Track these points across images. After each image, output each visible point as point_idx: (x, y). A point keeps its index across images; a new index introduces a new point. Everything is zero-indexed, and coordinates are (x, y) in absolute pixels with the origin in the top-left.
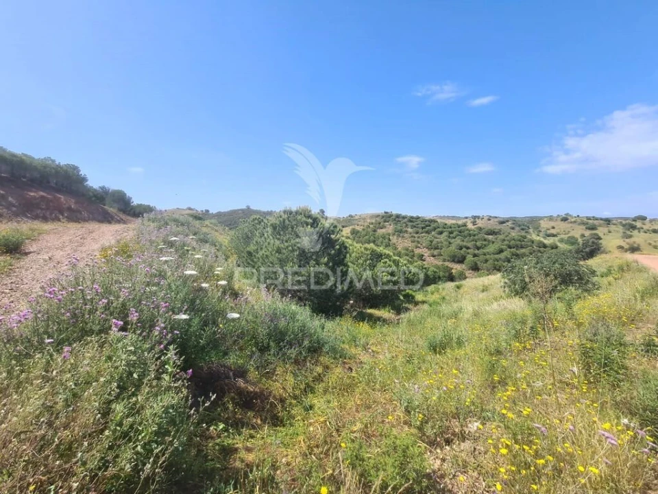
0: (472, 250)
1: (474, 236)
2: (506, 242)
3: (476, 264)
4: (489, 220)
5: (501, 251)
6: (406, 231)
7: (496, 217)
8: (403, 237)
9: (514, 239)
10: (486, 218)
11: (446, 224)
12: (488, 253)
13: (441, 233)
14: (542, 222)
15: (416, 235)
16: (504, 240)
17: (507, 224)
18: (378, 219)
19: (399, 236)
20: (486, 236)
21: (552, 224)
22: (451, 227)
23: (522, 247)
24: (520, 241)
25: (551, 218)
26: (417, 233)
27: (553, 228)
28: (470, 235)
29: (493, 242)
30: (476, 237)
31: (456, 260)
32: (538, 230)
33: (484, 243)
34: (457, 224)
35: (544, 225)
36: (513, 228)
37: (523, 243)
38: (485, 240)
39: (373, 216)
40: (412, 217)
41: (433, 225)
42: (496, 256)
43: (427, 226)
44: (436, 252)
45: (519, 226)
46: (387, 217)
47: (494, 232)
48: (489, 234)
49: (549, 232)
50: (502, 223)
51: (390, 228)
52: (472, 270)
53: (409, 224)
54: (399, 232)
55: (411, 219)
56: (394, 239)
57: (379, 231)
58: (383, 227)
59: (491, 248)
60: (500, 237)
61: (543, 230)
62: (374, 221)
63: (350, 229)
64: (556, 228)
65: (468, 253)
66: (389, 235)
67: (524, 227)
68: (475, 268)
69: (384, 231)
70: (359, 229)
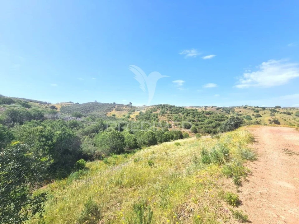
0: (196, 122)
1: (200, 115)
2: (215, 118)
3: (196, 129)
4: (212, 108)
5: (211, 122)
6: (166, 113)
7: (215, 107)
8: (164, 115)
9: (218, 117)
10: (211, 107)
11: (187, 109)
12: (204, 123)
13: (183, 114)
14: (235, 109)
15: (170, 115)
17: (220, 110)
18: (155, 107)
19: (162, 115)
20: (205, 115)
21: (240, 110)
22: (189, 111)
23: (222, 121)
24: (221, 117)
25: (239, 107)
26: (171, 113)
27: (240, 111)
28: (198, 115)
29: (209, 118)
31: (187, 127)
32: (233, 112)
33: (204, 118)
34: (193, 109)
36: (223, 112)
37: (223, 118)
39: (152, 106)
40: (171, 106)
41: (181, 110)
42: (207, 125)
43: (178, 110)
44: (177, 123)
45: (225, 110)
47: (210, 113)
48: (207, 114)
49: (238, 113)
50: (218, 109)
51: (159, 111)
52: (194, 132)
53: (169, 109)
54: (163, 113)
55: (171, 107)
56: (159, 117)
57: (154, 113)
58: (156, 111)
59: (206, 121)
60: (212, 115)
61: (236, 112)
62: (152, 108)
63: (139, 112)
64: (242, 111)
65: (193, 124)
66: (157, 115)
67: (227, 111)
68: (195, 131)
69: (156, 112)
70: (144, 112)
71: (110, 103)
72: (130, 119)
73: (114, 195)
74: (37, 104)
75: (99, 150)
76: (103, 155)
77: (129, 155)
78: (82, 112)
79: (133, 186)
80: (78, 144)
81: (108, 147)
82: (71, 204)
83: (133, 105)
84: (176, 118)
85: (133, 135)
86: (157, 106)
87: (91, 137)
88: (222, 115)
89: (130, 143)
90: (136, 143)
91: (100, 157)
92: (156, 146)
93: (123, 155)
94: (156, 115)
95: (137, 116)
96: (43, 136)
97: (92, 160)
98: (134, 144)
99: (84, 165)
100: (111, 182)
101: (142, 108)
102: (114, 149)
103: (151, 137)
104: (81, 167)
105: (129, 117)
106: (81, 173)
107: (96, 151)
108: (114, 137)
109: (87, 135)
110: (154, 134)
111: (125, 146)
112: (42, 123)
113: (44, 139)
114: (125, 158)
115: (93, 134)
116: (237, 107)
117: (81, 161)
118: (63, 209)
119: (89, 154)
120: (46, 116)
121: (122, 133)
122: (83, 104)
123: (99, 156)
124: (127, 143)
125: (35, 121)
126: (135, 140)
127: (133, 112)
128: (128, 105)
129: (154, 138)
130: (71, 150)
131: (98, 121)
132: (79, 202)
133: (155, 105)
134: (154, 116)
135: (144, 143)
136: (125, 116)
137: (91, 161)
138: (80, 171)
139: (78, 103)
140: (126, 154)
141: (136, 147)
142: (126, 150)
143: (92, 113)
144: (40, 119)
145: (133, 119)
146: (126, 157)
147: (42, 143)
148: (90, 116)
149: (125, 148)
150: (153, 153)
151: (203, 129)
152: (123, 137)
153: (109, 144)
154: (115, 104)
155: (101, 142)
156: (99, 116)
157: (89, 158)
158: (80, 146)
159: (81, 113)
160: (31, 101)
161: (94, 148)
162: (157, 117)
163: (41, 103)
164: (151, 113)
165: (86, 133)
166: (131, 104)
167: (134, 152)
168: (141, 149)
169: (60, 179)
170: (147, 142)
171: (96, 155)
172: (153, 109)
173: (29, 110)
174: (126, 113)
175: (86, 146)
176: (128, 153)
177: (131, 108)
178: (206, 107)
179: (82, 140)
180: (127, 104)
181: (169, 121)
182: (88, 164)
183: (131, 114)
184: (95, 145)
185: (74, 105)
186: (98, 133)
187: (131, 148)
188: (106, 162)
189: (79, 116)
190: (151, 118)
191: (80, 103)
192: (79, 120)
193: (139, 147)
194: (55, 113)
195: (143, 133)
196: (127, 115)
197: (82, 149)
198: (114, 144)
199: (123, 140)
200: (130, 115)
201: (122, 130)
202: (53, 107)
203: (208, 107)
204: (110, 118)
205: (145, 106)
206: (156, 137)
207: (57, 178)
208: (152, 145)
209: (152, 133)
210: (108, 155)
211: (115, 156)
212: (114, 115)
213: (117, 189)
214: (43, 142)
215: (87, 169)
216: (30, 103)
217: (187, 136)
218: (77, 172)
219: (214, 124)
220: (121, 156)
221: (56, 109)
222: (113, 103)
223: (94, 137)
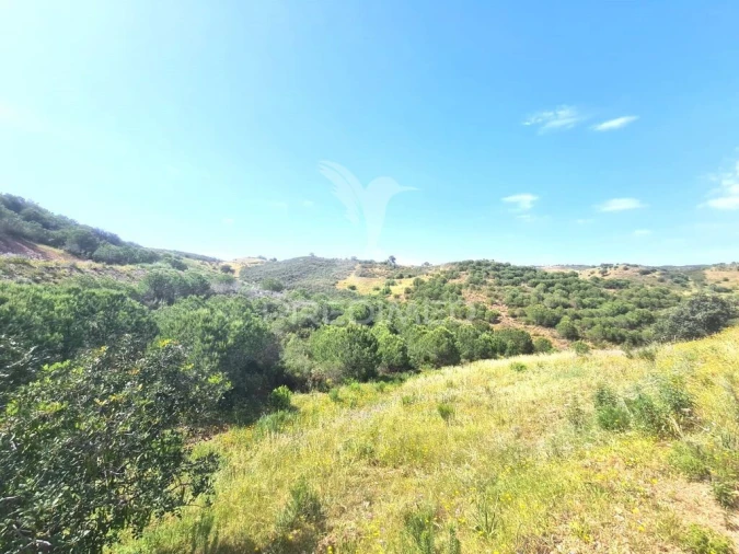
0: (573, 309)
1: (586, 289)
2: (634, 299)
3: (574, 330)
4: (626, 269)
5: (624, 311)
6: (485, 283)
7: (636, 266)
8: (479, 289)
9: (648, 295)
10: (621, 267)
11: (546, 274)
12: (598, 313)
13: (534, 285)
14: (707, 272)
15: (496, 287)
16: (632, 296)
17: (654, 274)
18: (454, 267)
19: (474, 288)
20: (604, 290)
21: (725, 274)
22: (552, 278)
23: (661, 306)
24: (658, 297)
25: (722, 267)
26: (500, 285)
27: (726, 280)
28: (580, 288)
29: (615, 299)
30: (588, 291)
31: (545, 322)
32: (701, 282)
33: (600, 299)
34: (563, 274)
35: (711, 276)
36: (662, 281)
37: (662, 301)
38: (602, 295)
39: (447, 265)
40: (499, 265)
41: (527, 274)
42: (610, 319)
43: (520, 275)
44: (517, 311)
45: (672, 277)
46: (464, 266)
47: (618, 285)
48: (611, 288)
49: (718, 285)
50: (645, 273)
51: (465, 278)
52: (568, 338)
53: (492, 273)
54: (475, 284)
55: (497, 267)
56: (466, 292)
57: (451, 282)
58: (458, 277)
59: (606, 307)
60: (625, 291)
61: (709, 283)
62: (447, 269)
63: (413, 279)
64: (731, 280)
65: (566, 314)
66: (461, 287)
67: (680, 279)
68: (572, 335)
69: (456, 281)
70: (426, 279)
71: (344, 259)
72: (391, 298)
73: (353, 479)
74: (198, 262)
75: (318, 369)
76: (328, 380)
77: (388, 387)
78: (283, 279)
79: (401, 464)
80: (276, 352)
81: (338, 363)
82: (264, 486)
83: (398, 262)
84: (514, 296)
85: (398, 336)
86: (460, 264)
87: (302, 337)
88: (661, 290)
89: (390, 358)
90: (405, 358)
91: (321, 386)
92: (458, 368)
93: (375, 385)
94: (457, 288)
95: (408, 291)
96: (208, 330)
97: (305, 390)
98: (402, 359)
99: (288, 400)
100: (347, 446)
101: (420, 270)
102: (354, 368)
103: (444, 346)
104: (281, 404)
105: (388, 292)
106: (282, 419)
107: (313, 371)
108: (351, 340)
109: (294, 332)
110: (452, 336)
111: (379, 362)
112: (207, 303)
113: (211, 337)
114: (379, 394)
115: (307, 330)
116: (715, 265)
117: (282, 390)
118: (248, 493)
119: (298, 375)
120: (214, 286)
121: (372, 330)
122: (285, 262)
123: (320, 381)
124: (384, 357)
125: (195, 297)
126: (404, 349)
127: (397, 281)
128: (386, 263)
129: (453, 346)
130: (260, 362)
131: (316, 300)
132: (280, 484)
133: (455, 264)
134: (452, 291)
135: (427, 359)
136: (378, 289)
137: (303, 392)
138: (280, 413)
139: (275, 260)
140: (382, 382)
141: (405, 366)
142: (381, 374)
143: (305, 282)
144: (202, 293)
145: (397, 297)
146: (381, 389)
147: (207, 345)
148: (300, 288)
149: (379, 369)
150: (450, 385)
151: (595, 328)
152: (375, 340)
153: (342, 355)
154: (354, 259)
155: (324, 350)
156: (318, 289)
157: (299, 384)
158: (280, 355)
159: (282, 282)
160: (187, 256)
161: (308, 362)
162: (460, 293)
163: (204, 259)
164: (445, 282)
165: (293, 329)
166: (393, 259)
167: (402, 380)
168: (418, 372)
169: (240, 426)
170: (433, 356)
171: (314, 380)
172: (448, 272)
173: (184, 274)
174: (381, 283)
175: (293, 357)
176: (387, 380)
177: (394, 271)
178: (606, 266)
179: (282, 342)
180: (383, 261)
181: (493, 303)
182: (296, 398)
183: (393, 284)
184: (311, 356)
185: (268, 263)
186: (317, 328)
187: (392, 368)
188: (336, 399)
189: (278, 289)
190: (444, 295)
191: (280, 259)
192: (277, 298)
193: (413, 368)
194: (230, 281)
195: (424, 333)
196: (383, 288)
197: (283, 363)
198: (354, 357)
199: (376, 348)
200: (391, 287)
201: (371, 324)
202: (227, 269)
203: (611, 266)
204: (343, 294)
205: (427, 264)
206: (458, 344)
207: (235, 422)
208: (447, 365)
209: (448, 335)
210: (340, 382)
211: (355, 384)
212: (353, 288)
213: (362, 466)
214: (209, 341)
215: (293, 409)
216: (185, 261)
217: (546, 347)
218: (273, 415)
219: (631, 317)
220: (369, 387)
221: (233, 271)
222: (350, 258)
223: (308, 336)
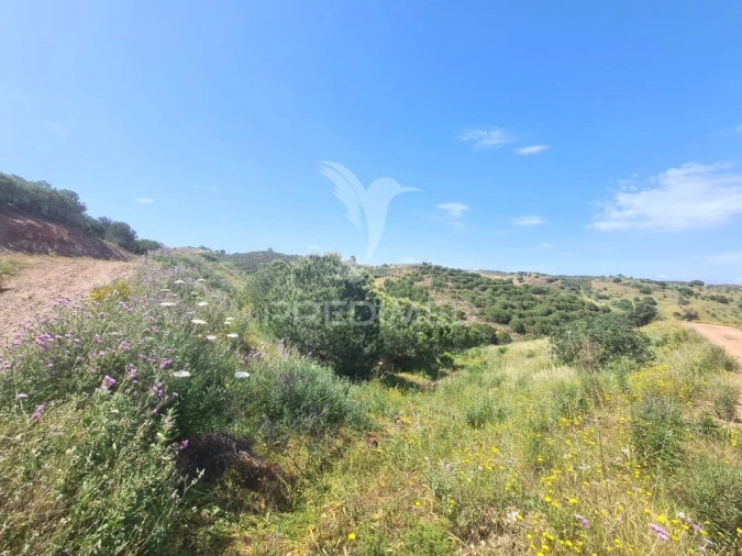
0: (518, 310)
1: (521, 294)
2: (555, 303)
3: (522, 326)
4: (537, 277)
5: (550, 312)
6: (446, 286)
7: (543, 275)
8: (442, 292)
10: (534, 275)
11: (490, 280)
12: (535, 314)
13: (484, 289)
14: (593, 282)
15: (457, 291)
16: (552, 300)
17: (556, 282)
18: (415, 270)
19: (438, 290)
20: (533, 295)
21: (605, 285)
22: (495, 284)
23: (572, 309)
24: (570, 302)
25: (603, 279)
26: (458, 288)
27: (606, 290)
28: (516, 293)
29: (542, 302)
30: (522, 296)
31: (500, 320)
32: (589, 290)
33: (532, 302)
34: (502, 280)
35: (595, 285)
36: (564, 288)
37: (574, 305)
38: (532, 299)
39: (409, 268)
40: (453, 270)
41: (476, 280)
42: (544, 318)
43: (471, 281)
44: (478, 311)
45: (568, 285)
46: (426, 269)
47: (542, 291)
49: (601, 293)
50: (551, 281)
51: (428, 281)
53: (449, 277)
54: (439, 286)
55: (452, 273)
56: (432, 294)
57: (417, 283)
58: (421, 280)
59: (539, 309)
60: (549, 297)
61: (594, 291)
62: (411, 272)
63: (382, 280)
64: (609, 289)
65: (514, 314)
66: (427, 289)
67: (574, 287)
68: (521, 330)
69: (421, 283)
70: (395, 280)
84: (473, 299)
94: (424, 290)
133: (416, 267)
134: (420, 292)
162: (428, 294)
164: (412, 283)
203: (525, 274)
219: (555, 315)
